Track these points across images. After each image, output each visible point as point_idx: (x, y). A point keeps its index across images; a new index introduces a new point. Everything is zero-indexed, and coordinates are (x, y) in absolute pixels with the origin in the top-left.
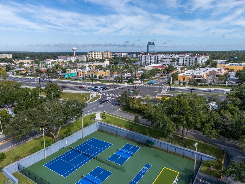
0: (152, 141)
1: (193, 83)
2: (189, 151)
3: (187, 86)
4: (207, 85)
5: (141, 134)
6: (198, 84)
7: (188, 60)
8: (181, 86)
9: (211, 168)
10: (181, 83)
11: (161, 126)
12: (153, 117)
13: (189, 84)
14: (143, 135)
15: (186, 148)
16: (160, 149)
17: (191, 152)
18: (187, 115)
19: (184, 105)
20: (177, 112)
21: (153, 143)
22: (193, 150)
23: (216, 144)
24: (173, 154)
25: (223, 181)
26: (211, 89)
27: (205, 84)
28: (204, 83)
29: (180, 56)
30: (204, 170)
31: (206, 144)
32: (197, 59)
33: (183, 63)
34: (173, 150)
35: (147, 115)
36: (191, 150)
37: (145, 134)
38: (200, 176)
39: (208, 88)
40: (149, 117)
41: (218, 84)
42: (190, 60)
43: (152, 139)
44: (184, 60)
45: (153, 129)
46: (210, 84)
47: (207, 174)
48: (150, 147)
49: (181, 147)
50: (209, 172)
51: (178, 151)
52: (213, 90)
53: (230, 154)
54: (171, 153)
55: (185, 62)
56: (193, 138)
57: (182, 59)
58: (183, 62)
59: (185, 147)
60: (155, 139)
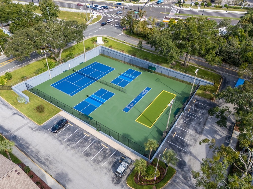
0: (154, 66)
1: (206, 4)
2: (189, 77)
3: (198, 8)
4: (221, 7)
5: (144, 59)
6: (211, 5)
8: (192, 8)
9: (206, 92)
10: (192, 4)
11: (165, 52)
12: (158, 43)
13: (201, 4)
14: (145, 61)
15: (186, 73)
16: (161, 74)
17: (190, 77)
18: (193, 41)
19: (191, 30)
20: (183, 37)
21: (155, 69)
22: (193, 76)
23: (216, 70)
24: (173, 79)
25: (215, 102)
26: (225, 12)
27: (220, 5)
28: (218, 4)
30: (200, 93)
31: (207, 70)
34: (173, 75)
35: (151, 40)
36: (190, 76)
37: (148, 60)
38: (195, 98)
39: (222, 10)
40: (153, 43)
41: (233, 6)
43: (155, 65)
45: (156, 55)
46: (225, 6)
47: (201, 96)
48: (152, 73)
49: (182, 73)
50: (204, 95)
51: (178, 77)
52: (227, 13)
53: (228, 79)
54: (171, 78)
56: (195, 64)
59: (185, 72)
60: (157, 65)
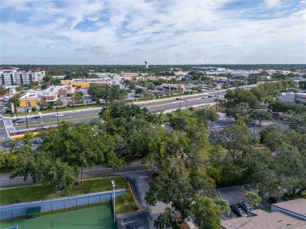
0: (36, 206)
1: (47, 107)
3: (39, 113)
4: (64, 108)
5: (12, 203)
6: (53, 108)
7: (19, 78)
8: (30, 115)
9: (124, 203)
10: (29, 110)
11: (55, 178)
12: (38, 170)
13: (40, 109)
14: (15, 204)
15: (88, 193)
16: (52, 212)
17: (96, 196)
18: (85, 150)
20: (71, 149)
21: (39, 209)
22: (97, 192)
23: (114, 174)
24: (73, 210)
25: (142, 210)
26: (72, 111)
27: (62, 106)
28: (60, 105)
29: (5, 72)
30: (119, 210)
31: (105, 178)
32: (32, 75)
33: (13, 82)
34: (73, 204)
35: (22, 170)
36: (95, 193)
37: (18, 202)
38: (120, 219)
39: (67, 110)
40: (28, 170)
41: (76, 105)
42: (21, 77)
43: (35, 203)
44: (12, 77)
46: (68, 106)
47: (124, 212)
48: (34, 218)
49: (83, 196)
50: (125, 210)
51: (80, 203)
52: (74, 112)
53: (132, 178)
54: (70, 209)
55: (14, 80)
57: (10, 76)
58: (12, 80)
59: (86, 193)
60: (41, 202)
